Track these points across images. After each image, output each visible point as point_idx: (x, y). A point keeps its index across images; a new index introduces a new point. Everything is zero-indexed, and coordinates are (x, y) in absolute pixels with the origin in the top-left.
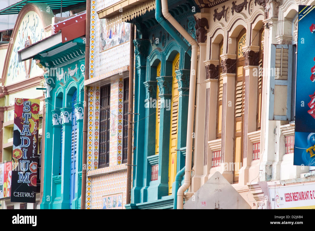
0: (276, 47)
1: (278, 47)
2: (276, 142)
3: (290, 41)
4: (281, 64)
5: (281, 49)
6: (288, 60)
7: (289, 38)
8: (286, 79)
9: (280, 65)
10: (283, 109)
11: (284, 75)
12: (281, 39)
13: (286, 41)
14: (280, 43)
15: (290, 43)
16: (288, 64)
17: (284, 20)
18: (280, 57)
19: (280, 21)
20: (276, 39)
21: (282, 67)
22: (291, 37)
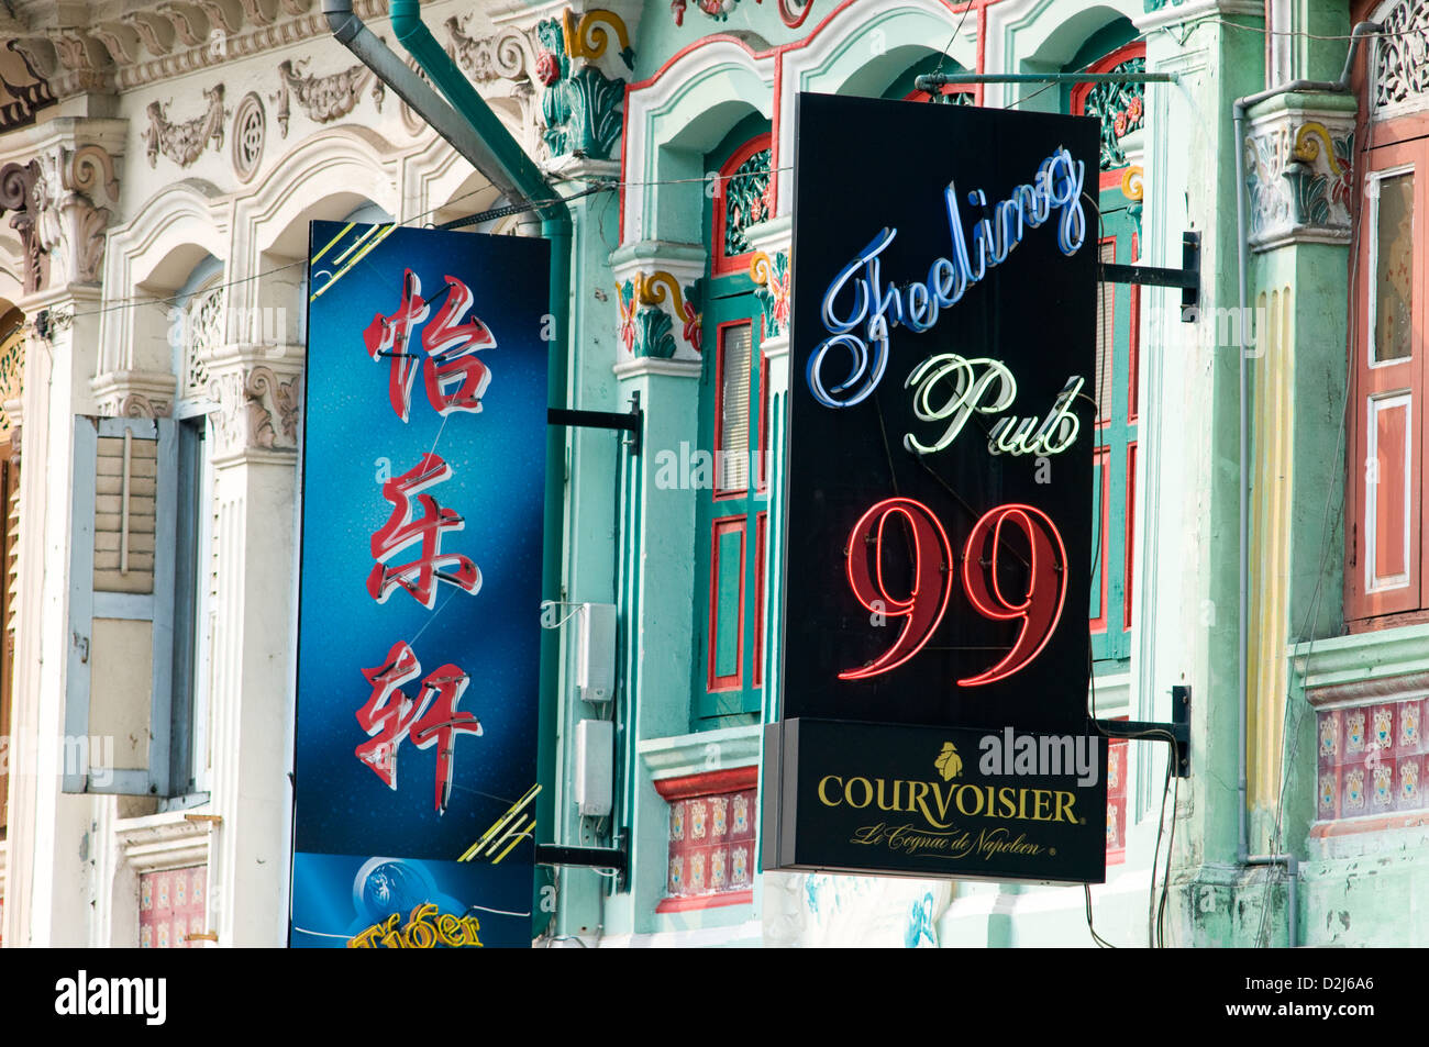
0: (98, 429)
1: (105, 428)
2: (93, 903)
3: (165, 402)
4: (121, 513)
5: (124, 438)
6: (154, 497)
7: (158, 388)
8: (146, 587)
9: (116, 518)
10: (131, 738)
11: (138, 567)
12: (118, 390)
13: (147, 404)
14: (112, 412)
15: (166, 412)
16: (154, 515)
17: (137, 297)
18: (119, 480)
19: (111, 301)
20: (93, 390)
21: (130, 532)
22: (170, 379)
